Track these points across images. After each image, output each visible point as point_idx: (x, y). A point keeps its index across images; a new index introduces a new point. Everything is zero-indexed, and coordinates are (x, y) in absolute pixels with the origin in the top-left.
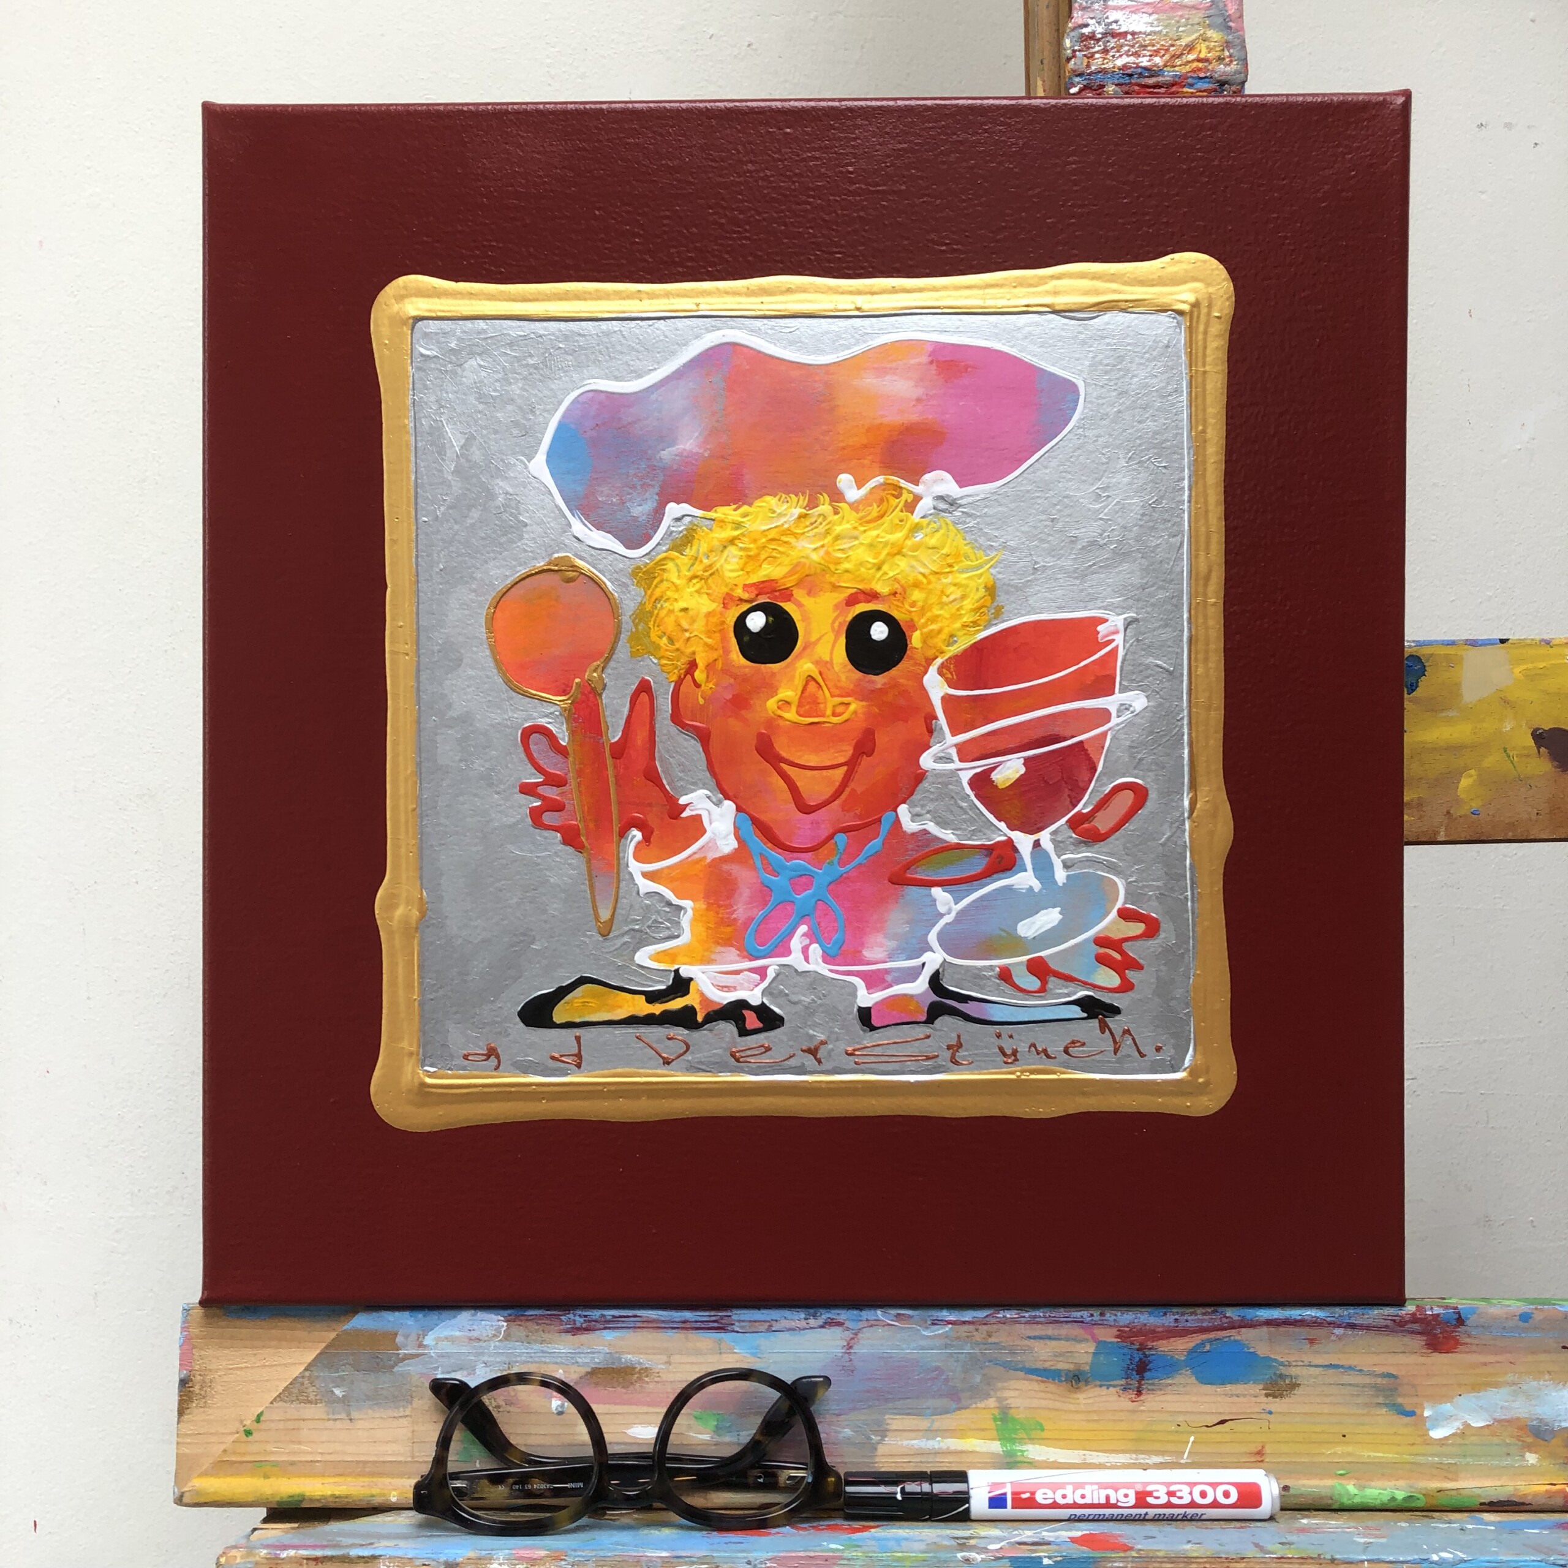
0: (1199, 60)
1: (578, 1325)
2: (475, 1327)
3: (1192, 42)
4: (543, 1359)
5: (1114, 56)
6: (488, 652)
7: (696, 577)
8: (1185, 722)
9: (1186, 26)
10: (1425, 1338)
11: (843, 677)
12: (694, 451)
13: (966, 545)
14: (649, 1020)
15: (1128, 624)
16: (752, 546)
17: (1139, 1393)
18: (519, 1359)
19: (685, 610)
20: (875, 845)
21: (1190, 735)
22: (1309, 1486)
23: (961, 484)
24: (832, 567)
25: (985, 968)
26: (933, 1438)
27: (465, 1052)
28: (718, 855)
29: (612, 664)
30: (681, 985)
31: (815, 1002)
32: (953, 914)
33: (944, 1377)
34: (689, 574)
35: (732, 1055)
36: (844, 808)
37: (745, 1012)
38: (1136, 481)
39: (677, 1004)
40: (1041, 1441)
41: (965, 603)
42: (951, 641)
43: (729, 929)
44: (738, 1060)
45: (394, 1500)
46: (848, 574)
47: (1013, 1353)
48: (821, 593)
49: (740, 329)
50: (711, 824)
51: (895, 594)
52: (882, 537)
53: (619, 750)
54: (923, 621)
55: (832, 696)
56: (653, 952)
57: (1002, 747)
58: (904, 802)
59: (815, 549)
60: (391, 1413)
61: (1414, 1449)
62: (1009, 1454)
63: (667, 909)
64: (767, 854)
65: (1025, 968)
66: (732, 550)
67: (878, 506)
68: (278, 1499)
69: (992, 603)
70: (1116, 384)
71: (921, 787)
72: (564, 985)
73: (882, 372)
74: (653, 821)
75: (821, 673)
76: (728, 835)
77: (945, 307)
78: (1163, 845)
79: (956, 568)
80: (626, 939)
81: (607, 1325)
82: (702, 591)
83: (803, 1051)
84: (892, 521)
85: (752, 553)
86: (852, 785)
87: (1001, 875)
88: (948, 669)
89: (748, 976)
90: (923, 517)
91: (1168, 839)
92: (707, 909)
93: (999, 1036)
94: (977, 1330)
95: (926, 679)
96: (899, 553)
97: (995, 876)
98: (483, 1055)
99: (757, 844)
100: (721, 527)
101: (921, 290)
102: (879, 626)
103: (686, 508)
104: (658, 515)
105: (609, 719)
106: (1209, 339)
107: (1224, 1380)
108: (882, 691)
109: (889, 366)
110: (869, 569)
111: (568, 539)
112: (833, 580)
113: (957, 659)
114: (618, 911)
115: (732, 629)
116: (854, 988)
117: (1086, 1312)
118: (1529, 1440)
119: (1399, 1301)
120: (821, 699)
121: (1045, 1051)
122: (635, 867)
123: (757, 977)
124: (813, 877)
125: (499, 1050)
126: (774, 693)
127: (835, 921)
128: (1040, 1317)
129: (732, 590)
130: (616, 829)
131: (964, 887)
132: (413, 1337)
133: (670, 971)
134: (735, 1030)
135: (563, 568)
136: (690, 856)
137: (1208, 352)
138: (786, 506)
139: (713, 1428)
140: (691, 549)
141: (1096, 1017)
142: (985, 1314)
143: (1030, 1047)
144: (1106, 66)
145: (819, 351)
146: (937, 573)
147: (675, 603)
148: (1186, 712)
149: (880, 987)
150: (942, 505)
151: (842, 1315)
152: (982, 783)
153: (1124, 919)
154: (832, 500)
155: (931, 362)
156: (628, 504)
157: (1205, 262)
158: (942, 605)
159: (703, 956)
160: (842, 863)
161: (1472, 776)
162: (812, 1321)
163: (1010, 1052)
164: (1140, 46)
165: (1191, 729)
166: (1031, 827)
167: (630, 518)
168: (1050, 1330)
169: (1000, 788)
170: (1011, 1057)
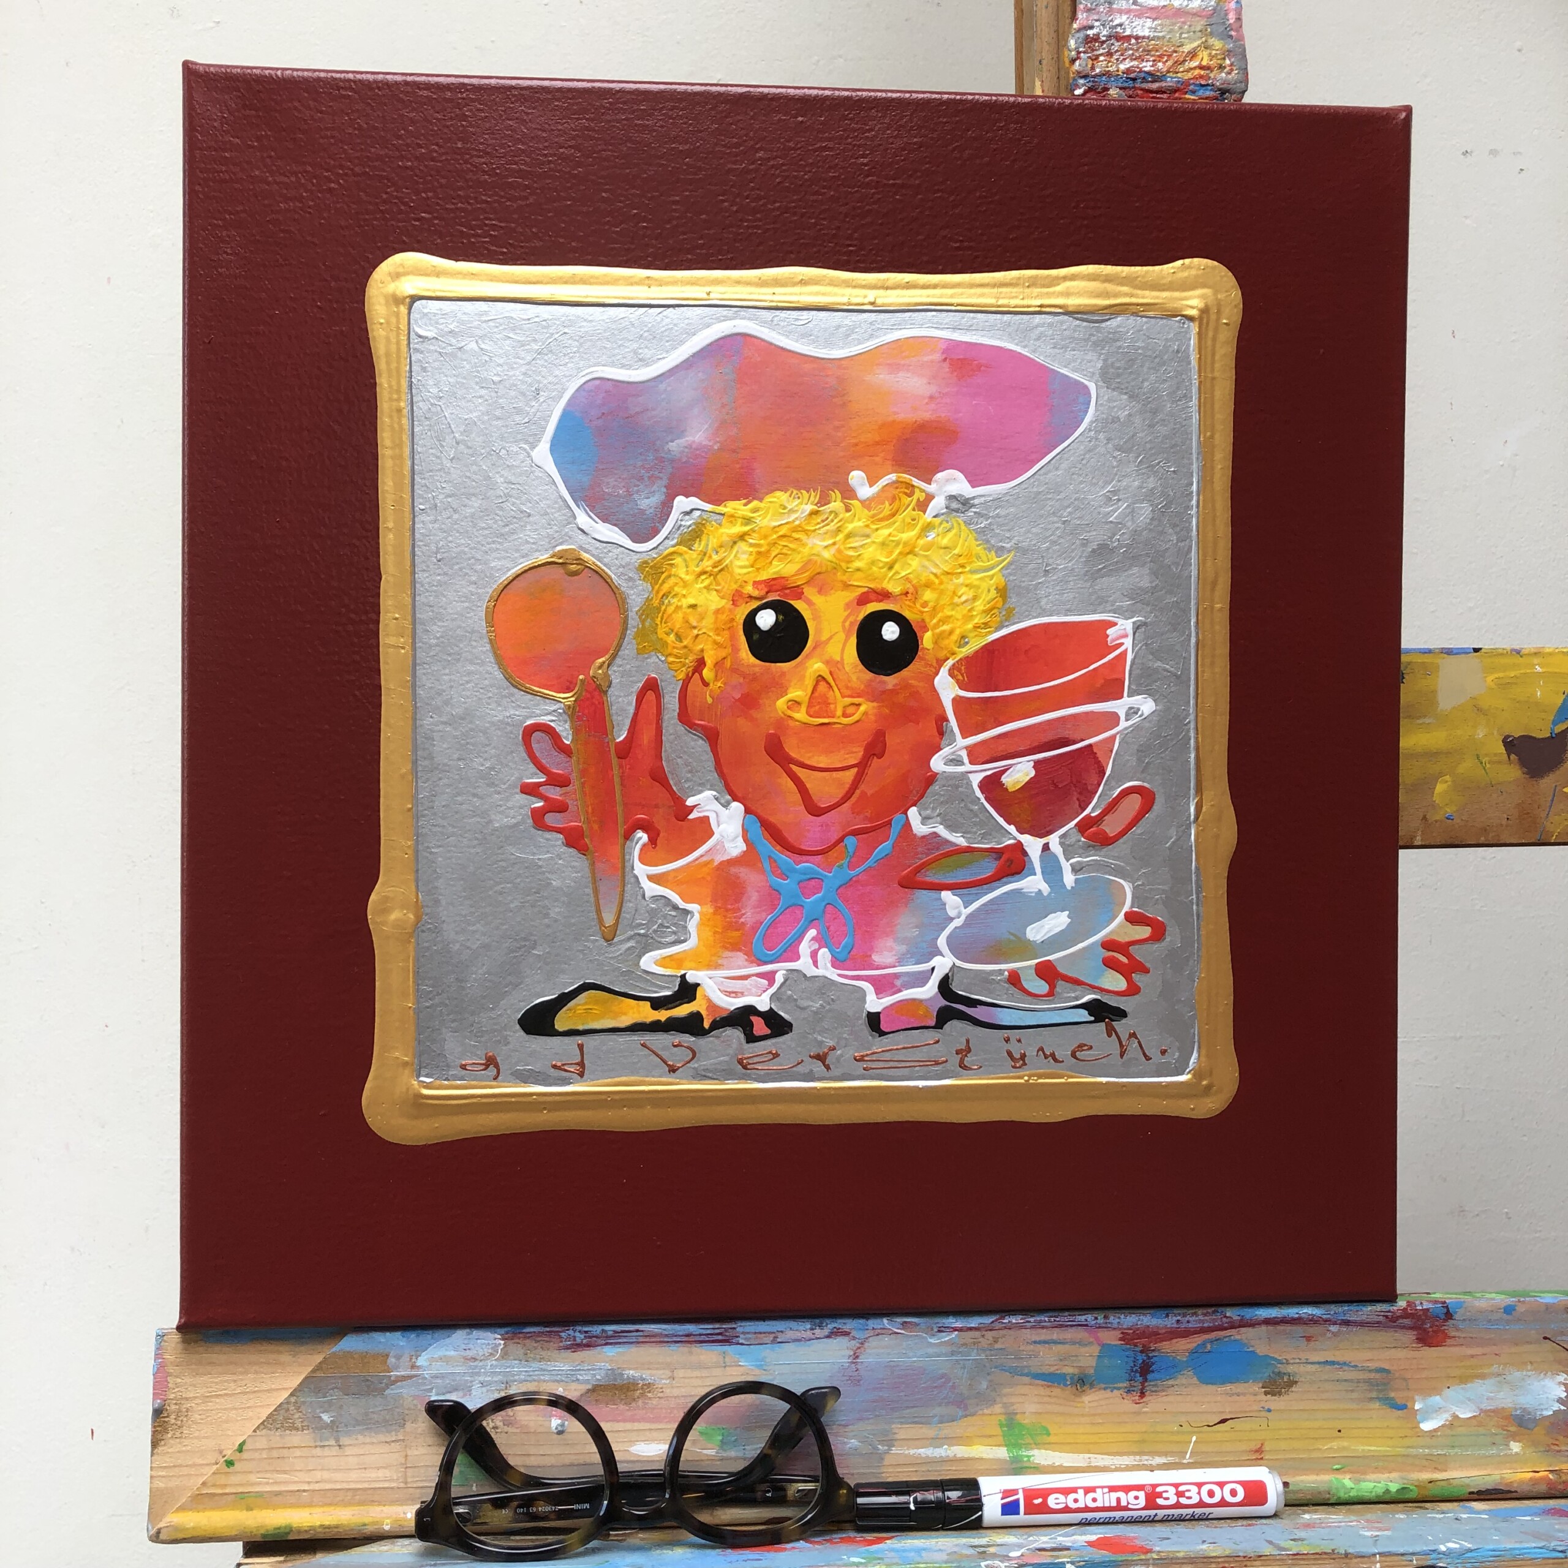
0: (1201, 67)
1: (578, 1341)
2: (471, 1346)
3: (1195, 49)
4: (542, 1378)
5: (1117, 60)
6: (488, 647)
7: (704, 572)
8: (1192, 725)
9: (1188, 32)
10: (1415, 1333)
11: (854, 678)
12: (704, 443)
13: (978, 546)
14: (655, 1027)
15: (1137, 628)
16: (762, 542)
17: (1142, 1394)
18: (517, 1377)
19: (693, 606)
20: (885, 848)
21: (1197, 739)
22: (1308, 1481)
23: (974, 484)
24: (844, 565)
25: (992, 972)
26: (940, 1446)
27: (464, 1063)
28: (725, 858)
29: (618, 661)
30: (687, 991)
31: (824, 1007)
32: (963, 918)
33: (951, 1384)
34: (698, 570)
35: (739, 1062)
36: (854, 811)
37: (754, 1019)
38: (1145, 485)
39: (683, 1011)
40: (1046, 1446)
41: (978, 603)
42: (962, 642)
43: (736, 934)
44: (745, 1067)
45: (387, 1528)
47: (1018, 1358)
48: (832, 591)
49: (749, 319)
52: (896, 536)
53: (625, 750)
54: (935, 621)
55: (843, 696)
57: (1012, 750)
58: (915, 805)
59: (826, 547)
60: (382, 1437)
61: (1407, 1442)
62: (1016, 1460)
63: (673, 913)
65: (1033, 971)
66: (742, 546)
68: (262, 1531)
69: (1004, 602)
70: (1127, 388)
73: (895, 368)
74: (659, 822)
75: (831, 673)
76: (736, 837)
77: (958, 305)
78: (1170, 848)
79: (967, 569)
80: (631, 944)
81: (608, 1340)
82: (712, 587)
83: (810, 1057)
84: (904, 520)
85: (763, 549)
86: (862, 787)
87: (1010, 879)
88: (959, 671)
89: (756, 982)
90: (935, 517)
91: (1174, 842)
92: (715, 913)
93: (1007, 1040)
94: (983, 1336)
95: (937, 680)
97: (1004, 880)
98: (481, 1064)
99: (766, 847)
100: (731, 522)
101: (935, 286)
102: (889, 626)
103: (694, 502)
104: (666, 507)
105: (614, 718)
106: (1218, 345)
107: (1224, 1380)
108: (893, 692)
109: (902, 362)
110: (881, 568)
111: (572, 531)
112: (844, 578)
113: (967, 659)
114: (623, 915)
115: (741, 627)
116: (863, 993)
117: (1090, 1316)
118: (1513, 1429)
119: (1391, 1297)
121: (1053, 1055)
122: (641, 870)
123: (765, 982)
124: (822, 880)
125: (498, 1059)
126: (784, 693)
127: (845, 925)
128: (1045, 1321)
129: (741, 586)
130: (621, 831)
131: (973, 890)
132: (406, 1358)
133: (676, 976)
134: (742, 1036)
135: (568, 561)
136: (697, 859)
137: (1217, 357)
138: (797, 502)
139: (719, 1443)
140: (700, 544)
142: (991, 1320)
143: (1038, 1051)
144: (1110, 69)
145: (828, 344)
146: (948, 573)
148: (1192, 717)
149: (889, 992)
150: (955, 505)
151: (849, 1324)
152: (991, 785)
153: (1131, 922)
154: (843, 498)
155: (945, 360)
156: (636, 496)
157: (1214, 268)
158: (954, 606)
159: (710, 961)
160: (851, 866)
161: (1447, 782)
162: (818, 1331)
163: (1018, 1056)
164: (1144, 51)
165: (1197, 734)
166: (1041, 830)
167: (636, 511)
168: (1055, 1335)
169: (1010, 790)
170: (1020, 1061)
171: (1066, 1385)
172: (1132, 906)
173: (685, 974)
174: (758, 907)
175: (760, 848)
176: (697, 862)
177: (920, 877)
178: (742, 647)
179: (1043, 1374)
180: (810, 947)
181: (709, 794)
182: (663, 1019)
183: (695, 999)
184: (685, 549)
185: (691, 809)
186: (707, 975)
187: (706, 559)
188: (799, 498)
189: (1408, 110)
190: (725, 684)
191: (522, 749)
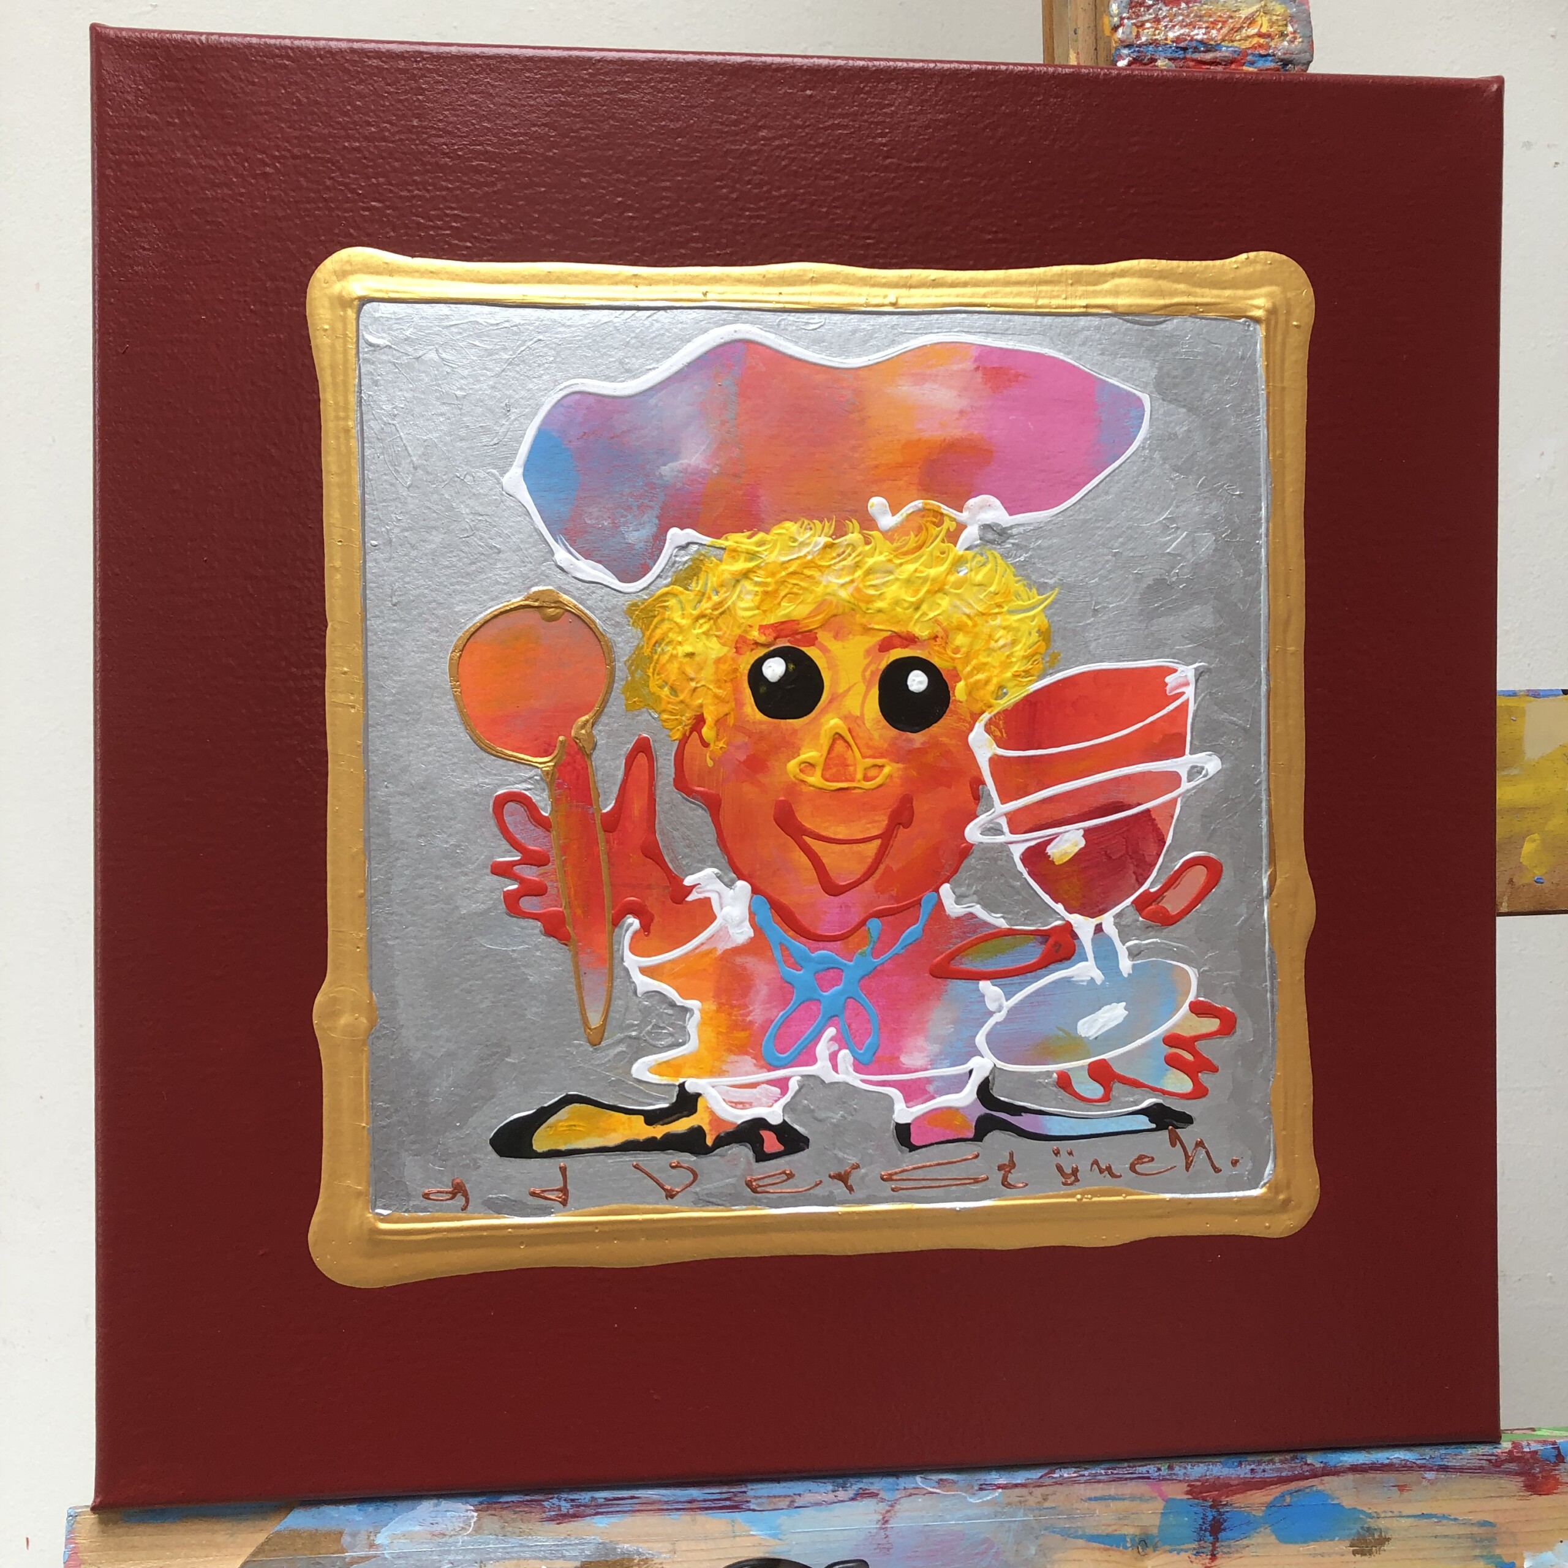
0: (1260, 35)
1: (564, 1511)
2: (438, 1520)
3: (1253, 14)
5: (1166, 26)
6: (453, 704)
8: (1264, 786)
10: (1522, 1479)
11: (876, 735)
12: (701, 467)
13: (1017, 582)
14: (649, 1145)
15: (1199, 674)
16: (769, 580)
17: (1213, 1557)
18: (492, 1555)
19: (691, 655)
20: (913, 932)
21: (1269, 801)
23: (1012, 511)
24: (863, 606)
25: (1039, 1074)
27: (426, 1191)
28: (729, 946)
29: (604, 719)
30: (687, 1102)
31: (846, 1119)
32: (1004, 1012)
33: (994, 1550)
34: (695, 613)
35: (747, 1185)
36: (878, 888)
38: (1207, 511)
39: (681, 1125)
41: (1015, 649)
42: (1000, 693)
43: (743, 1034)
44: (755, 1190)
46: (880, 615)
47: (1070, 1518)
48: (851, 636)
49: (752, 323)
50: (722, 909)
51: (935, 638)
52: (922, 572)
53: (612, 822)
54: (968, 669)
55: (864, 757)
56: (653, 1063)
57: (1058, 816)
58: (948, 882)
59: (843, 585)
63: (670, 1012)
64: (787, 944)
65: (1086, 1073)
66: (747, 585)
67: (916, 536)
70: (1185, 400)
71: (965, 863)
72: (546, 1105)
73: (920, 378)
74: (653, 905)
75: (850, 731)
76: (742, 922)
77: (992, 305)
78: (1240, 927)
79: (1005, 609)
80: (621, 1048)
81: (598, 1509)
82: (711, 633)
83: (830, 1176)
84: (931, 553)
85: (770, 589)
86: (887, 861)
87: (1057, 965)
88: (997, 726)
89: (767, 1090)
90: (967, 549)
91: (1245, 921)
92: (718, 1011)
93: (1057, 1153)
94: (1030, 1493)
95: (971, 737)
96: (941, 590)
97: (1052, 967)
98: (447, 1193)
99: (777, 933)
100: (733, 557)
101: (965, 284)
102: (917, 676)
103: (690, 534)
104: (659, 540)
105: (600, 785)
106: (1288, 350)
107: (1306, 1538)
108: (922, 751)
109: (929, 372)
110: (907, 608)
111: (550, 569)
112: (864, 621)
113: (1006, 713)
114: (611, 1014)
115: (746, 678)
116: (890, 1102)
117: (1152, 1466)
119: (1492, 1435)
120: (850, 761)
121: (1109, 1169)
122: (632, 961)
123: (778, 1090)
124: (842, 971)
125: (467, 1186)
127: (869, 1021)
128: (1101, 1474)
129: (746, 631)
130: (609, 916)
131: (1016, 979)
132: (363, 1536)
133: (674, 1085)
134: (751, 1154)
135: (545, 604)
136: (696, 948)
137: (1287, 364)
138: (809, 533)
140: (697, 583)
141: (1167, 1128)
142: (1040, 1474)
143: (1092, 1165)
144: (1157, 37)
145: (844, 351)
146: (983, 614)
147: (679, 647)
148: (1263, 777)
149: (921, 1100)
150: (990, 536)
151: (876, 1484)
152: (1036, 857)
153: (1196, 1014)
155: (977, 369)
156: (622, 529)
157: (1283, 262)
158: (990, 651)
160: (876, 953)
161: (1535, 841)
162: (842, 1494)
163: (1068, 1171)
164: (1196, 16)
165: (1270, 796)
166: (1092, 909)
167: (624, 545)
168: (1113, 1489)
169: (1057, 863)
170: (1071, 1177)
171: (1126, 1548)
172: (1198, 995)
173: (684, 1083)
174: (767, 1003)
175: (768, 933)
176: (697, 951)
177: (955, 965)
178: (747, 701)
179: (1098, 1536)
180: (828, 1049)
181: (710, 871)
182: (659, 1136)
183: (695, 1111)
184: (681, 589)
185: (690, 889)
186: (709, 1083)
187: (704, 601)
188: (811, 529)
189: (1500, 81)
190: (728, 745)
191: (492, 822)
